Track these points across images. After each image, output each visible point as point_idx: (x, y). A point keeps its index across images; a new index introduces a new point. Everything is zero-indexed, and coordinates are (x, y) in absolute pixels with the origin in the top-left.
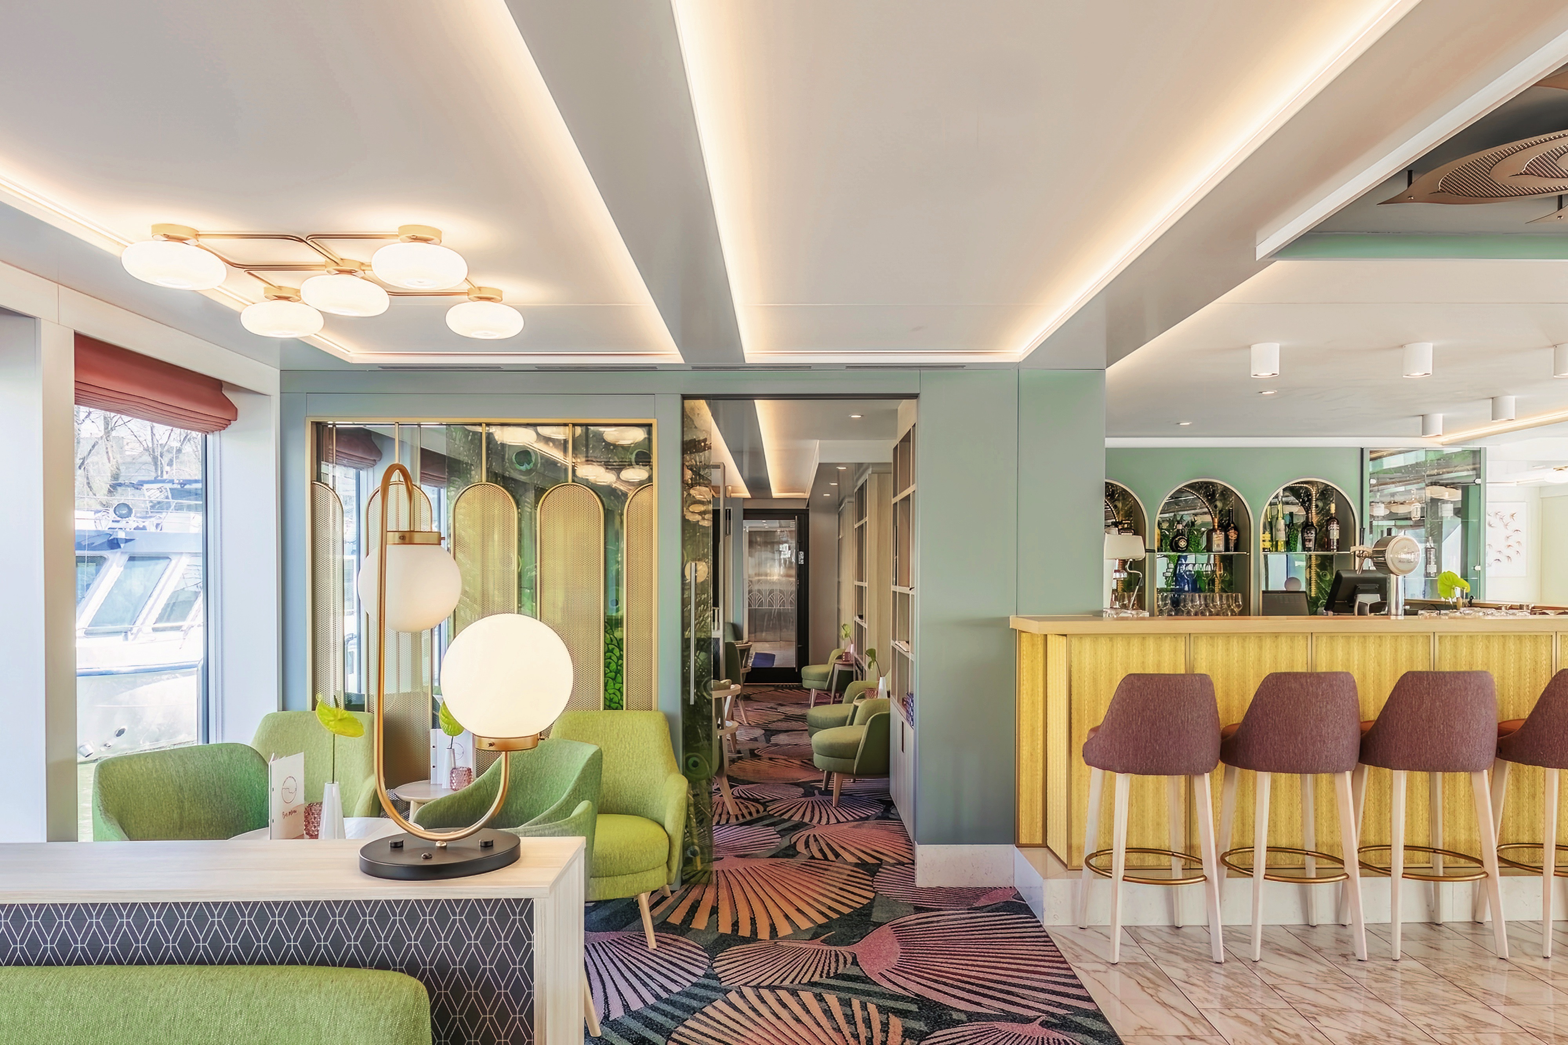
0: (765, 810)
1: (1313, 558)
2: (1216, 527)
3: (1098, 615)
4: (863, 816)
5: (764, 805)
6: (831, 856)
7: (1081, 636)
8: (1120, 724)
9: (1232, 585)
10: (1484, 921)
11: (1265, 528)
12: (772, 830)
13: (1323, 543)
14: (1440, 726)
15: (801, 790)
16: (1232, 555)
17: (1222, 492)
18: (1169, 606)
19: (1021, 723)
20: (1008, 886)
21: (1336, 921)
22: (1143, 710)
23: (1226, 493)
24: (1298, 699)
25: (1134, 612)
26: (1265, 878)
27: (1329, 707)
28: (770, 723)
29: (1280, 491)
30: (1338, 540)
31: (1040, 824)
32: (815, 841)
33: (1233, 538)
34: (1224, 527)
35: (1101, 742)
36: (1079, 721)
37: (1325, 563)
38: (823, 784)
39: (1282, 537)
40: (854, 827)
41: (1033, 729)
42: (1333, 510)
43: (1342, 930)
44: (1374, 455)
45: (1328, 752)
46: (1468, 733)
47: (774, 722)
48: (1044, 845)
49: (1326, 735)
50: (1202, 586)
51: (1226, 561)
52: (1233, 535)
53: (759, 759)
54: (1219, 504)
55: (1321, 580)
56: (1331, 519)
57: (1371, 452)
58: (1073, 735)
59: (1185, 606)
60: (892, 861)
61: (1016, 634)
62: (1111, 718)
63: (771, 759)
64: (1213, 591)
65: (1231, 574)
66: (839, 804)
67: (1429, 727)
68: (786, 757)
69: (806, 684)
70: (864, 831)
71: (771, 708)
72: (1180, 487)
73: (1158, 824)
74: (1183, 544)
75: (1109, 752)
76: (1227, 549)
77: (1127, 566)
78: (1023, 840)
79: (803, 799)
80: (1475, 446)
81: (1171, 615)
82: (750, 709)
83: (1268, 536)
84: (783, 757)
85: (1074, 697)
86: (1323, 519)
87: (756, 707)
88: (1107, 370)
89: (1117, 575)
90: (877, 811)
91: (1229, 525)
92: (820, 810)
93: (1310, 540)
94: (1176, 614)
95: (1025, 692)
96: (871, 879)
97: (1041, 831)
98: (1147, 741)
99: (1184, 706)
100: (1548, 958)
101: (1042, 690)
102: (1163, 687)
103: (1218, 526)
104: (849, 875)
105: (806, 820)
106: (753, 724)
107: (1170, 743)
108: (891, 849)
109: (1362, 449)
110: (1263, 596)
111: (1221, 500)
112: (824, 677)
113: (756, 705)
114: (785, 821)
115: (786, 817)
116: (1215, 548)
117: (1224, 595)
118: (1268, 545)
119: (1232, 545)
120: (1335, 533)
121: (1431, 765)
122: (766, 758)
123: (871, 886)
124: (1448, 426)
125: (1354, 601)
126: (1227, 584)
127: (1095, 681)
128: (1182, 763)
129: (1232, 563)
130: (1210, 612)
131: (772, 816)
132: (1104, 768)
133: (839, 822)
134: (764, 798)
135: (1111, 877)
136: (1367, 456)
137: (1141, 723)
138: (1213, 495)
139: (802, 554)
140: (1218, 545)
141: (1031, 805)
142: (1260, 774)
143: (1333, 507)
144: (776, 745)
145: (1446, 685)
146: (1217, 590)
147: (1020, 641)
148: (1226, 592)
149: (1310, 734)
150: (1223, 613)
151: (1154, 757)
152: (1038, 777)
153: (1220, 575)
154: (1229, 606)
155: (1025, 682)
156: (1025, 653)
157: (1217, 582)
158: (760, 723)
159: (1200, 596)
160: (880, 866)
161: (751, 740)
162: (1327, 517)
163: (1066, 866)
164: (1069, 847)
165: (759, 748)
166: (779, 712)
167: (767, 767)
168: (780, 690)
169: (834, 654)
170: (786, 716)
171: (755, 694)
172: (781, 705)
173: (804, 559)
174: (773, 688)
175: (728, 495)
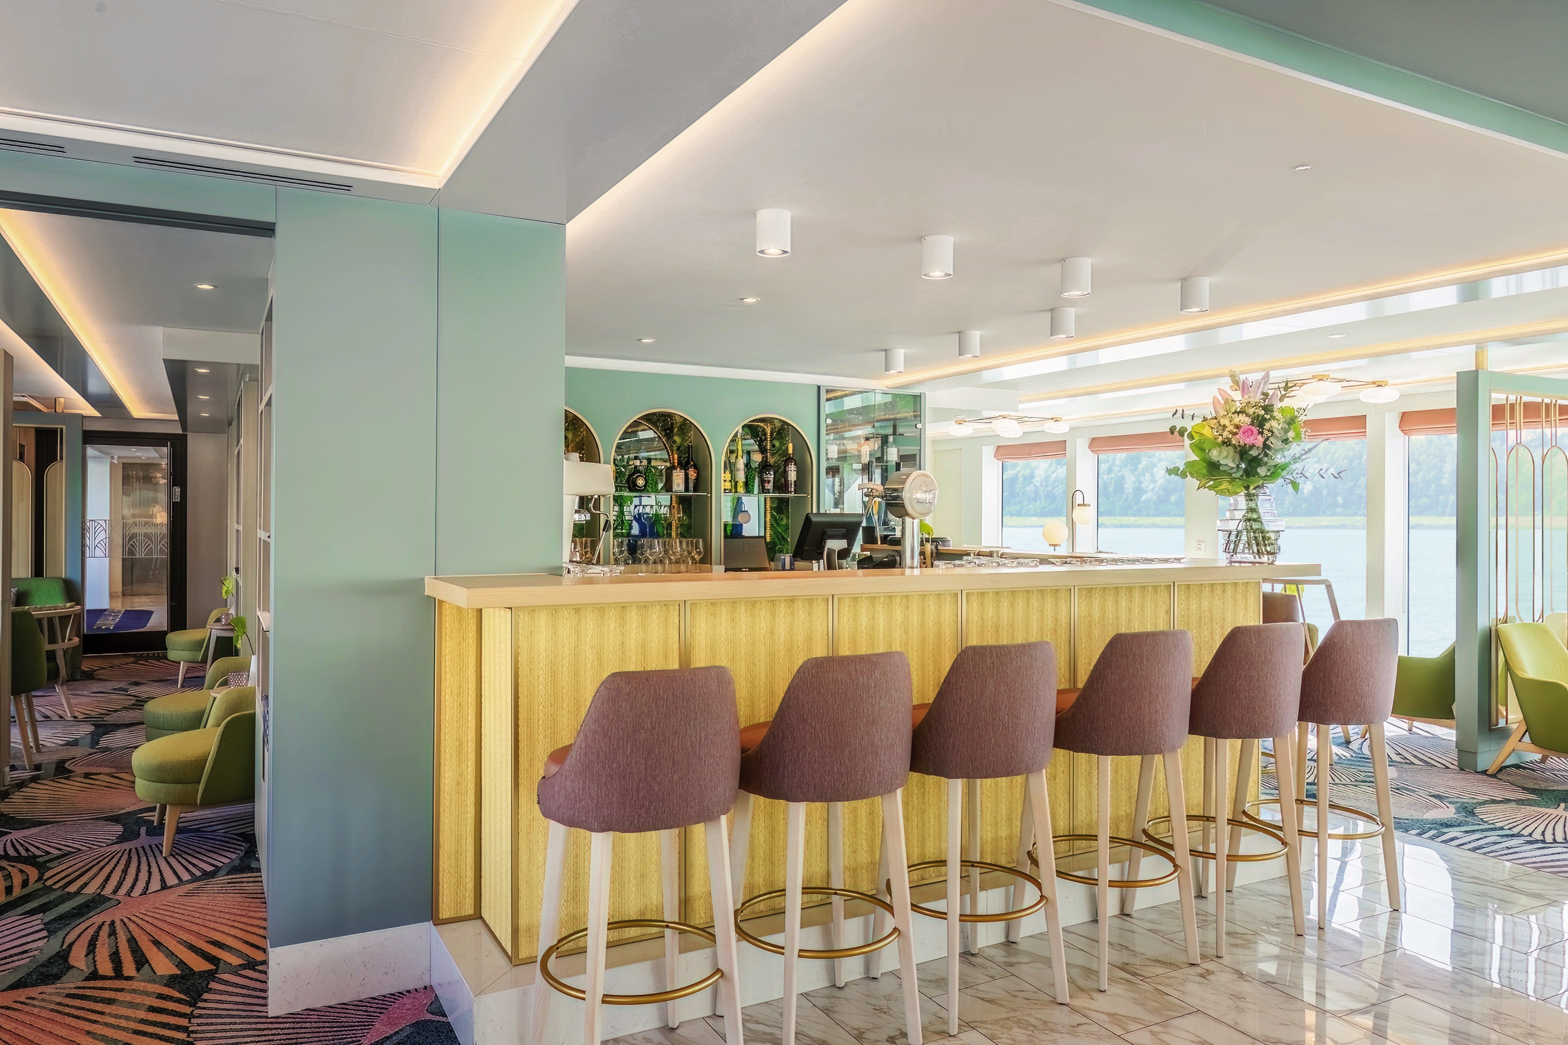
0: (40, 879)
1: (768, 500)
2: (676, 464)
3: (556, 572)
4: (209, 868)
5: (42, 867)
6: (129, 968)
7: (533, 610)
8: (598, 756)
9: (691, 529)
10: (1018, 940)
11: (725, 467)
12: (37, 921)
13: (781, 485)
14: (1004, 718)
15: (119, 829)
16: (691, 497)
17: (681, 426)
18: (626, 554)
19: (442, 738)
20: (420, 985)
21: (865, 974)
22: (635, 731)
23: (686, 426)
24: (846, 695)
25: (606, 569)
26: (799, 956)
27: (882, 704)
28: (110, 712)
29: (739, 428)
30: (795, 482)
31: (470, 886)
32: (110, 936)
33: (693, 478)
34: (684, 466)
35: (568, 783)
36: (530, 737)
37: (781, 507)
38: (156, 813)
39: (741, 477)
40: (188, 895)
41: (461, 744)
42: (790, 451)
43: (872, 984)
44: (830, 395)
45: (880, 766)
46: (1033, 724)
47: (115, 711)
48: (478, 915)
49: (879, 743)
50: (660, 530)
51: (684, 502)
52: (692, 474)
53: (67, 778)
54: (677, 439)
55: (778, 524)
56: (788, 460)
57: (828, 391)
58: (521, 759)
59: (642, 554)
60: (235, 961)
61: (433, 605)
62: (583, 745)
63: (87, 776)
64: (669, 535)
65: (690, 517)
66: (177, 851)
67: (993, 720)
68: (114, 770)
69: (172, 655)
70: (203, 899)
71: (120, 689)
72: (635, 418)
73: (642, 875)
74: (641, 482)
75: (581, 800)
76: (687, 490)
77: (591, 505)
78: (445, 912)
79: (116, 848)
80: (916, 391)
81: (629, 564)
82: (86, 693)
83: (728, 476)
84: (108, 770)
85: (522, 701)
86: (779, 460)
87: (96, 690)
88: (569, 226)
89: (577, 517)
90: (234, 856)
91: (688, 463)
92: (139, 865)
93: (769, 482)
94: (634, 563)
95: (448, 691)
96: (187, 1010)
97: (472, 895)
98: (640, 780)
99: (696, 719)
100: (1105, 991)
101: (474, 686)
102: (664, 692)
103: (678, 464)
104: (152, 1009)
105: (108, 891)
106: (81, 716)
107: (676, 778)
108: (239, 934)
109: (819, 387)
110: (724, 542)
111: (679, 435)
112: (198, 645)
113: (97, 686)
114: (70, 896)
115: (72, 888)
116: (675, 488)
117: (684, 541)
118: (728, 485)
119: (691, 485)
120: (792, 476)
121: (994, 769)
122: (79, 776)
123: (185, 1029)
124: (910, 362)
125: (823, 547)
126: (685, 529)
127: (554, 673)
128: (692, 807)
129: (691, 505)
130: (670, 559)
131: (50, 889)
132: (570, 823)
133: (164, 886)
134: (48, 853)
135: (584, 999)
136: (824, 396)
137: (632, 752)
138: (671, 429)
139: (178, 490)
140: (678, 485)
141: (457, 859)
142: (792, 805)
143: (791, 446)
144: (106, 749)
145: (1011, 663)
146: (674, 534)
147: (441, 614)
148: (685, 537)
149: (860, 744)
150: (684, 561)
151: (651, 803)
152: (468, 816)
153: (679, 518)
154: (689, 553)
155: (448, 676)
156: (448, 632)
157: (674, 527)
158: (93, 714)
159: (658, 542)
160: (211, 975)
161: (69, 744)
162: (783, 457)
163: (510, 959)
164: (515, 931)
165: (74, 758)
166: (129, 695)
167: (75, 792)
168: (142, 662)
169: (213, 616)
170: (137, 700)
171: (102, 668)
172: (137, 684)
173: (181, 496)
174: (132, 660)
175: (59, 409)
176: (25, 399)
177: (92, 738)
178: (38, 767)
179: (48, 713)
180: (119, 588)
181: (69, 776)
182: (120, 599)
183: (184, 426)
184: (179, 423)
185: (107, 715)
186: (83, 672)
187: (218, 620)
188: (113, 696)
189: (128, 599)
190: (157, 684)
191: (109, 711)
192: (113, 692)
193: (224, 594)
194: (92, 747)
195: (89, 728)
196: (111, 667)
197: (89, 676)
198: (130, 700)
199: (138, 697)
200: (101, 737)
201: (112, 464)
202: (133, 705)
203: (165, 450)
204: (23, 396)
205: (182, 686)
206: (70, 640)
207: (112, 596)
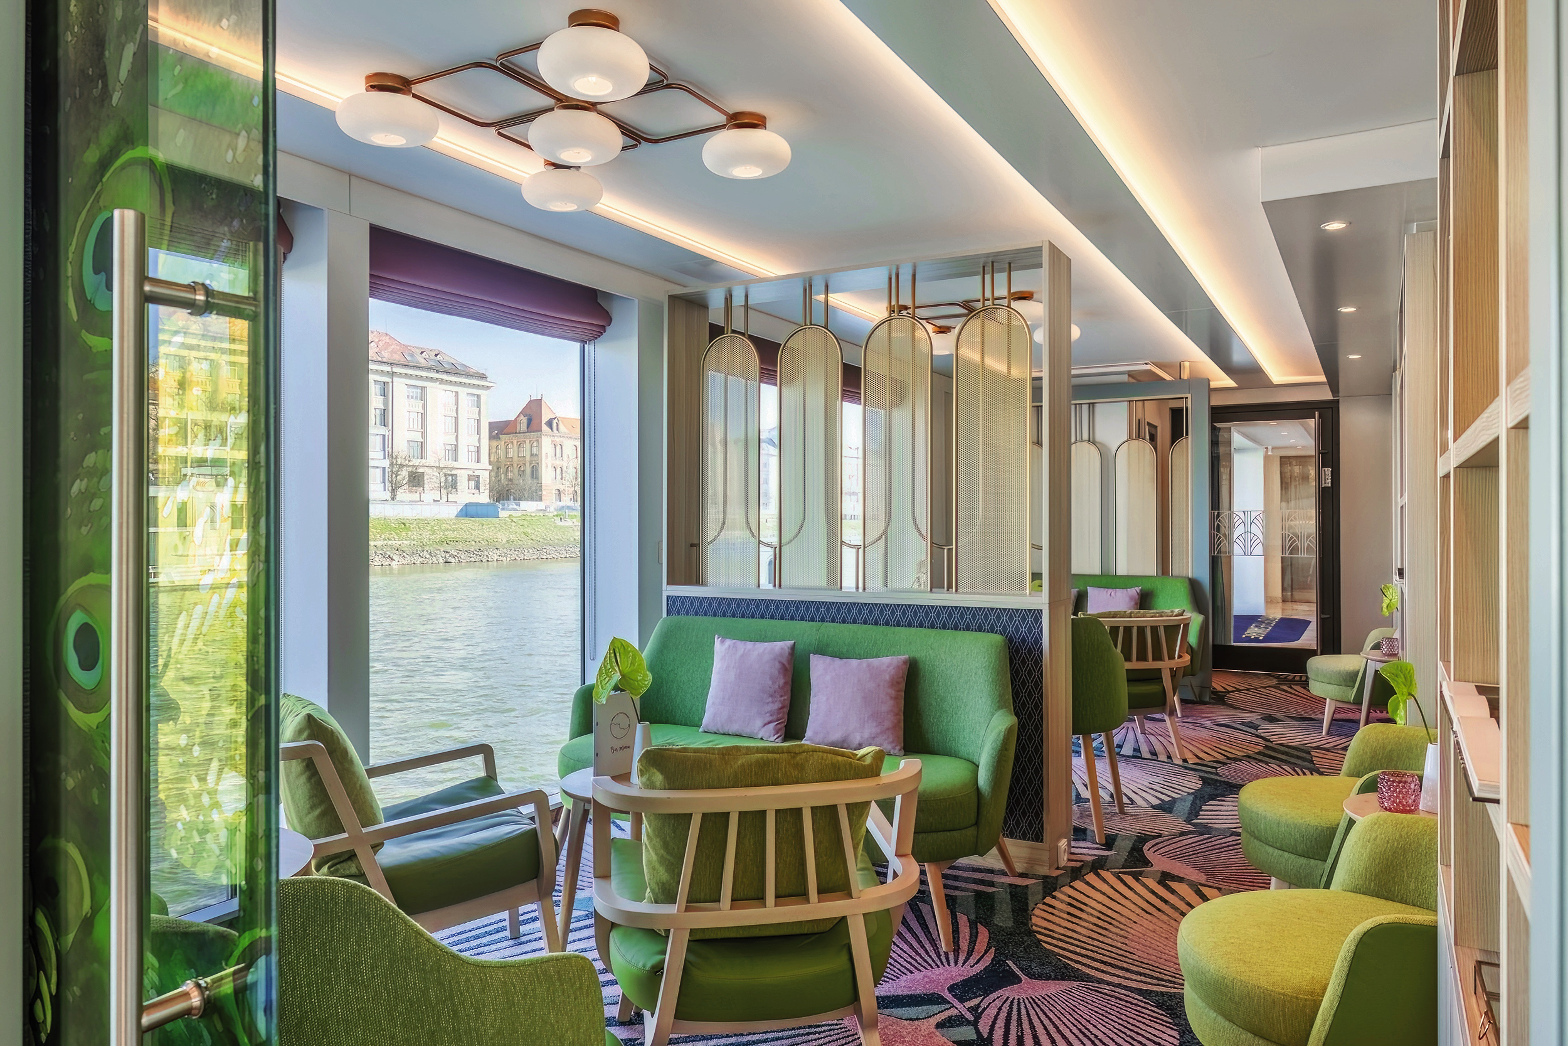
53: (1138, 877)
63: (1164, 878)
69: (1316, 688)
82: (1208, 724)
84: (1194, 876)
106: (1192, 760)
112: (1350, 678)
113: (1225, 715)
122: (1154, 876)
139: (1328, 471)
158: (1208, 758)
161: (1163, 807)
165: (1160, 836)
166: (1257, 736)
167: (1139, 911)
168: (1285, 687)
169: (1374, 636)
170: (1267, 747)
171: (1239, 690)
172: (1271, 719)
173: (1331, 479)
174: (1274, 682)
175: (1185, 375)
176: (1148, 367)
177: (1193, 803)
178: (1109, 842)
179: (1158, 748)
180: (1277, 592)
181: (1141, 873)
182: (1281, 604)
183: (1335, 389)
184: (1328, 386)
185: (1224, 764)
186: (1215, 692)
187: (1377, 647)
188: (1238, 734)
189: (1289, 605)
190: (1296, 723)
191: (1228, 758)
192: (1240, 727)
193: (1385, 610)
194: (1188, 821)
195: (1193, 783)
196: (1248, 690)
197: (1220, 699)
198: (1257, 744)
199: (1269, 740)
200: (1205, 803)
201: (1267, 458)
202: (1259, 753)
203: (1312, 423)
204: (1146, 364)
205: (1328, 733)
206: (1180, 657)
207: (1269, 601)
